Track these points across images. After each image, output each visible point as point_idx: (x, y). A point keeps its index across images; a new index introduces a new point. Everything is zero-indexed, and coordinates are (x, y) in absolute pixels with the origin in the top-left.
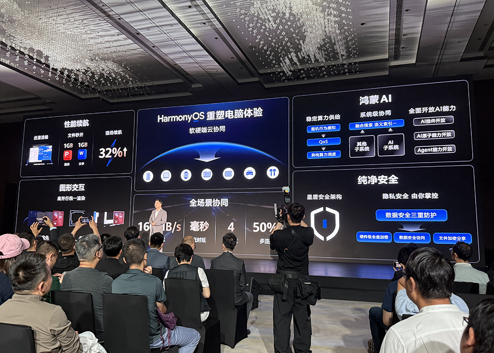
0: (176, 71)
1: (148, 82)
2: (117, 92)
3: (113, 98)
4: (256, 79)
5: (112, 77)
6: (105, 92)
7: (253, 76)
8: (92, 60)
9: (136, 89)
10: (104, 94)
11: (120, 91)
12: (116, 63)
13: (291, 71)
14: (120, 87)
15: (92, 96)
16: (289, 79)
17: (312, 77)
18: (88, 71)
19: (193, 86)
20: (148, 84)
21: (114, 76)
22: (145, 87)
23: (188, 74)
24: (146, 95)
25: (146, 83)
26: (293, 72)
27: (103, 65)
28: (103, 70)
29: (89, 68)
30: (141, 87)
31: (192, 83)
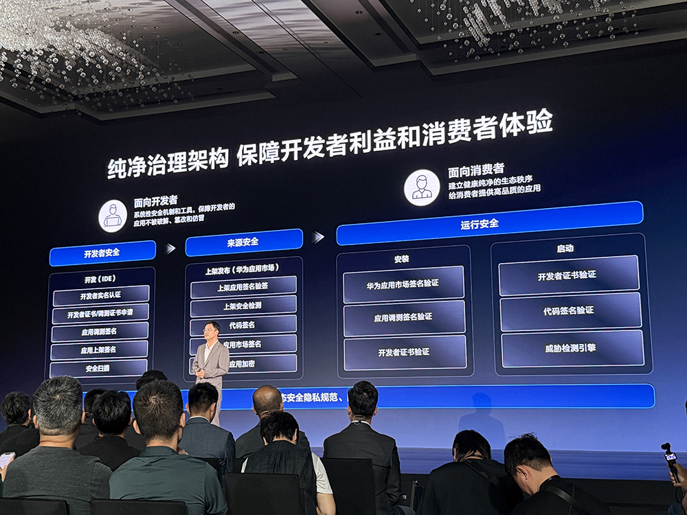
0: (238, 46)
1: (178, 72)
2: (113, 97)
3: (104, 110)
4: (412, 57)
5: (101, 64)
6: (87, 98)
7: (405, 50)
8: (58, 29)
9: (154, 89)
10: (86, 101)
11: (120, 94)
12: (110, 33)
13: (487, 35)
14: (119, 86)
15: (62, 108)
16: (484, 54)
17: (534, 47)
18: (51, 53)
19: (276, 78)
20: (179, 77)
21: (105, 61)
22: (172, 83)
23: (263, 52)
24: (176, 101)
25: (174, 76)
26: (493, 37)
27: (81, 40)
28: (82, 49)
29: (51, 47)
30: (164, 86)
31: (274, 71)
